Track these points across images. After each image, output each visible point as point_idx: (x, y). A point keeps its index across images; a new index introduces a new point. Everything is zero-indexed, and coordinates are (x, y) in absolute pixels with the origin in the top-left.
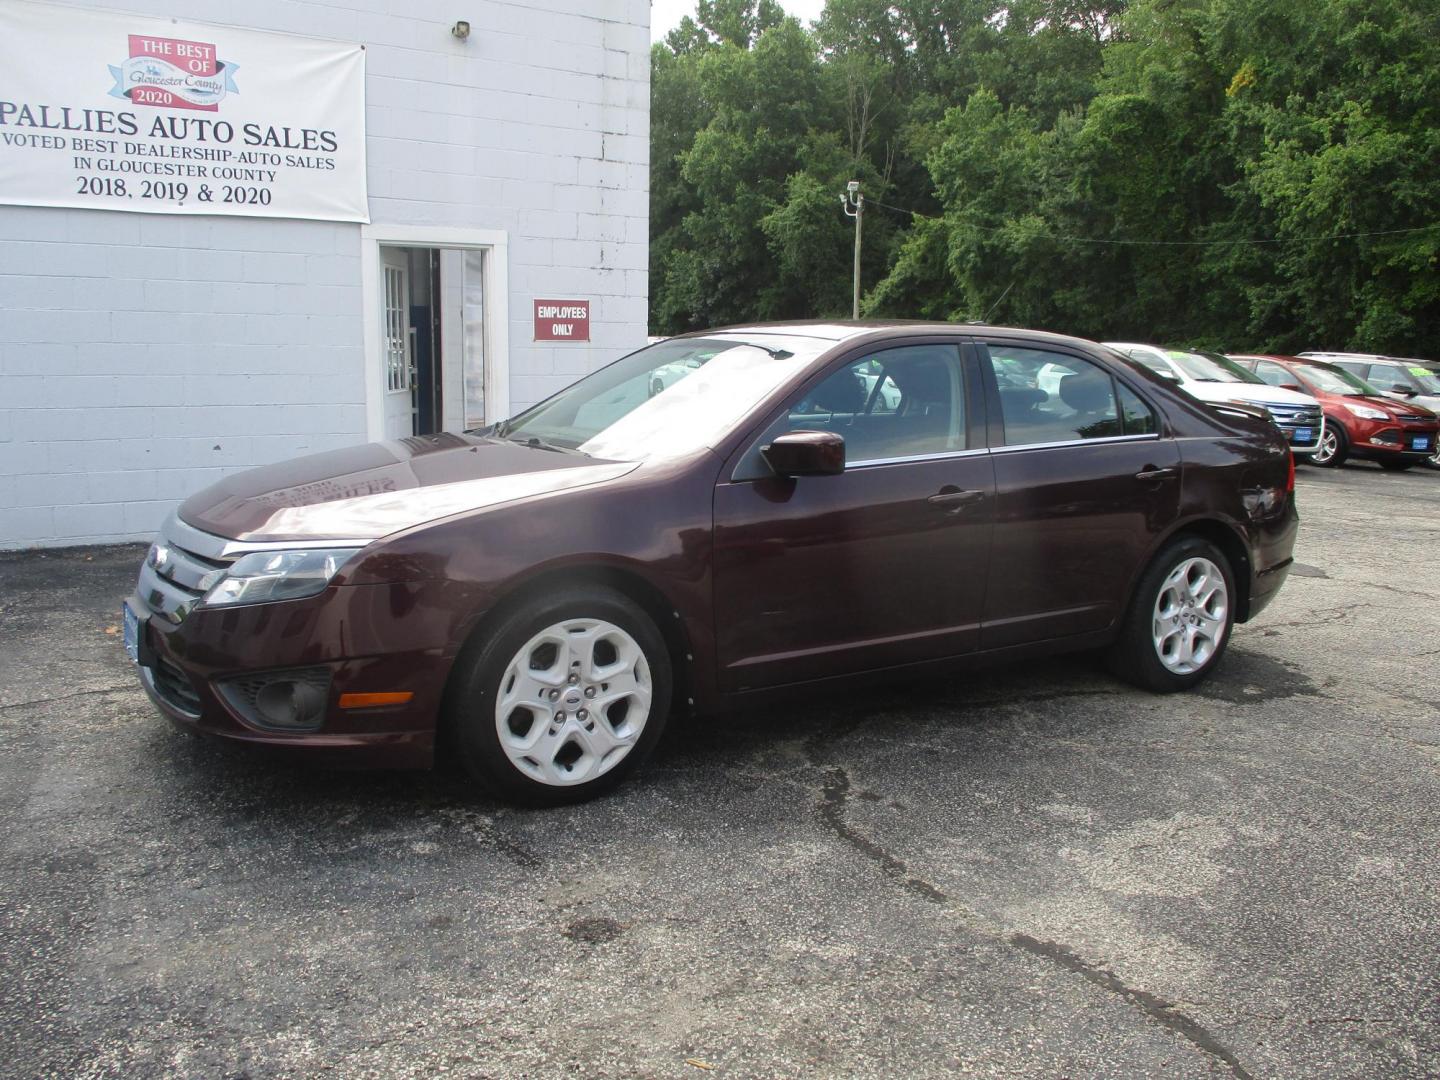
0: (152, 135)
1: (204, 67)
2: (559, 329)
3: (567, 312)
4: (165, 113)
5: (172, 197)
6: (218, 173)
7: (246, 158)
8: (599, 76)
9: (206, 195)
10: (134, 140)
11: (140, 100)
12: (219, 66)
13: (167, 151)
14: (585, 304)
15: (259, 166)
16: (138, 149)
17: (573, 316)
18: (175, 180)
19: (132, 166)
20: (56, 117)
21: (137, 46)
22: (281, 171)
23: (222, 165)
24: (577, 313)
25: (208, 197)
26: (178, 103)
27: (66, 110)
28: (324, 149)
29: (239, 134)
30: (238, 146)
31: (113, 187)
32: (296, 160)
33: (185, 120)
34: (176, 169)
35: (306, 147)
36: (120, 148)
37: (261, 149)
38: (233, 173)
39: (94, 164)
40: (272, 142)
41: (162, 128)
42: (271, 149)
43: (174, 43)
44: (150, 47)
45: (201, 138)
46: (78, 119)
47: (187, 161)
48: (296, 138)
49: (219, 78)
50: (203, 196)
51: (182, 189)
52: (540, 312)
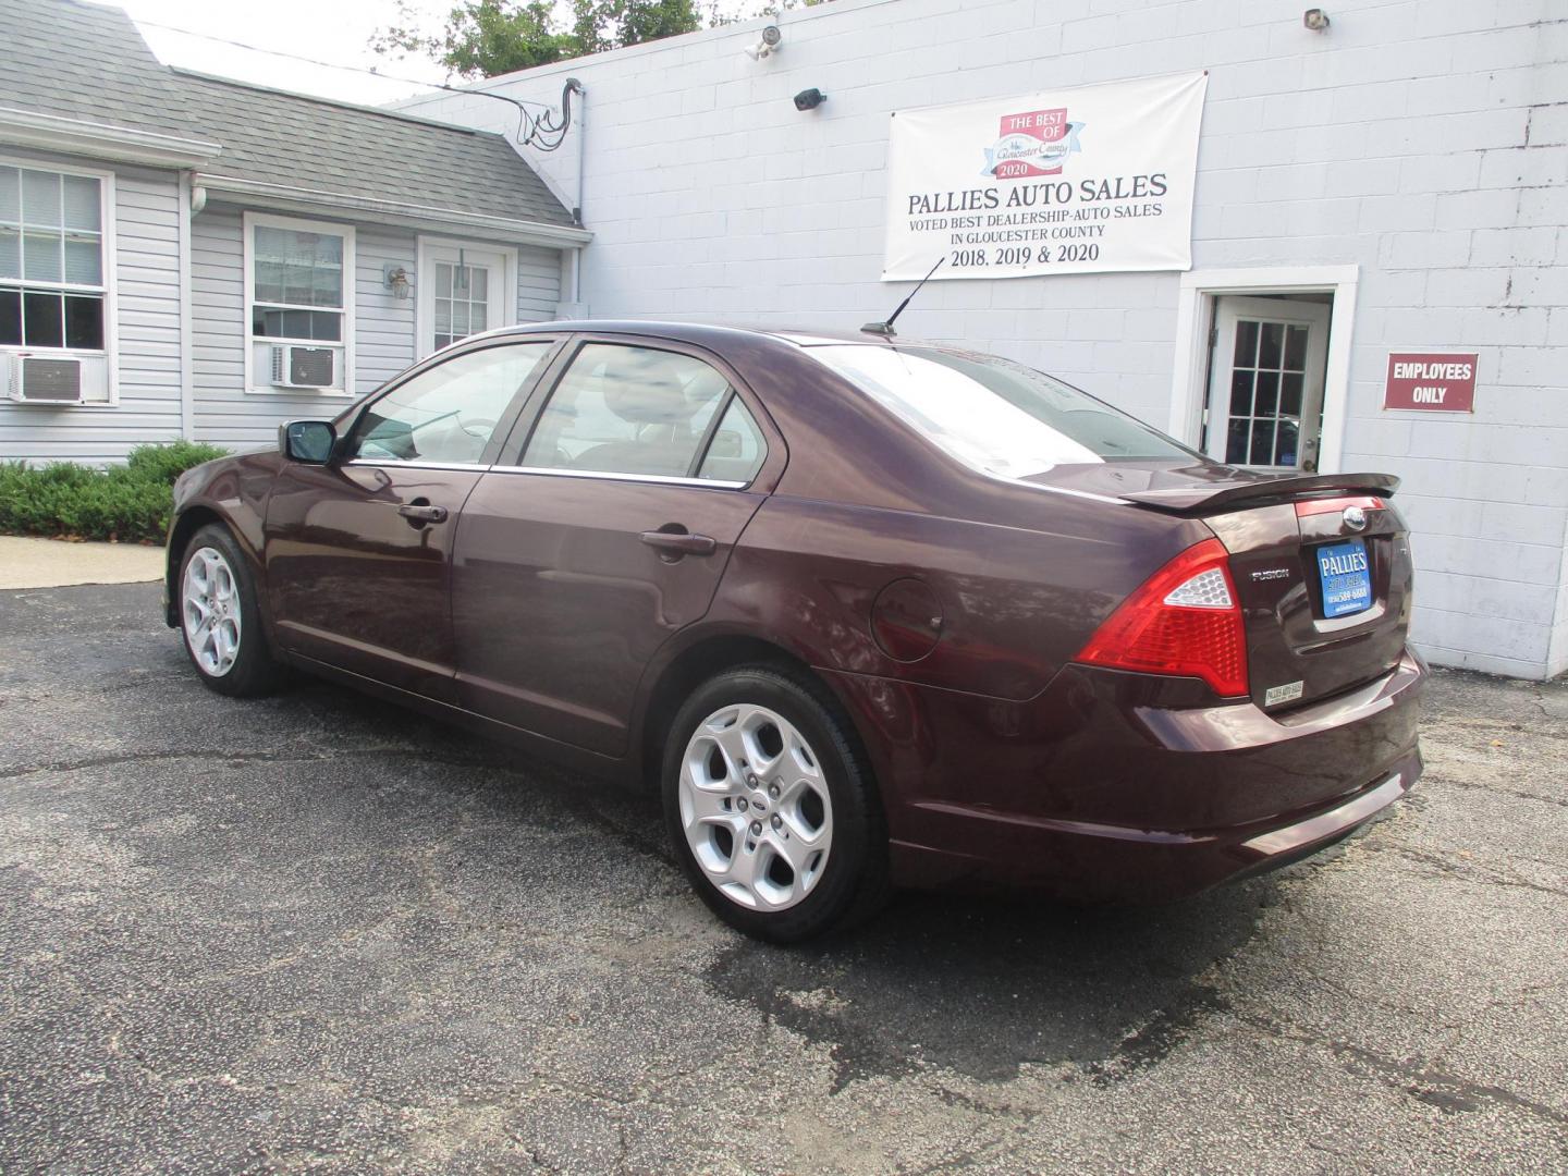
0: (1009, 205)
1: (1055, 131)
2: (1423, 395)
3: (1438, 370)
4: (1019, 183)
5: (1018, 262)
6: (1057, 233)
7: (1080, 216)
8: (1532, 25)
9: (1044, 256)
10: (994, 212)
11: (1003, 174)
12: (1068, 127)
13: (1019, 219)
14: (1471, 360)
15: (1091, 222)
16: (997, 221)
17: (1448, 377)
18: (1022, 245)
19: (991, 237)
20: (943, 202)
21: (1007, 126)
22: (1110, 224)
23: (1059, 225)
24: (1456, 372)
25: (1046, 257)
26: (1033, 171)
27: (951, 195)
28: (1152, 194)
29: (1077, 192)
30: (1075, 205)
31: (976, 257)
32: (1124, 210)
33: (1035, 187)
34: (1024, 235)
35: (1135, 195)
36: (984, 222)
37: (1094, 204)
38: (1069, 232)
39: (964, 239)
40: (1104, 195)
41: (1017, 199)
42: (1103, 203)
43: (1033, 115)
44: (1016, 122)
45: (1046, 202)
46: (957, 201)
47: (1034, 226)
48: (1127, 187)
49: (1066, 141)
50: (1042, 258)
51: (1027, 253)
52: (1397, 370)
